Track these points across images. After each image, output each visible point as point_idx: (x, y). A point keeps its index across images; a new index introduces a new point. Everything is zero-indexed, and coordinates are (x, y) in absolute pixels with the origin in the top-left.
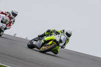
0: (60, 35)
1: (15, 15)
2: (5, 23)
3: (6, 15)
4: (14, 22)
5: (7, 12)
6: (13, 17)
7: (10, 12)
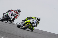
0: (33, 20)
1: (19, 11)
2: (13, 16)
3: (15, 11)
4: (19, 15)
5: (15, 10)
6: (18, 12)
7: (17, 10)
